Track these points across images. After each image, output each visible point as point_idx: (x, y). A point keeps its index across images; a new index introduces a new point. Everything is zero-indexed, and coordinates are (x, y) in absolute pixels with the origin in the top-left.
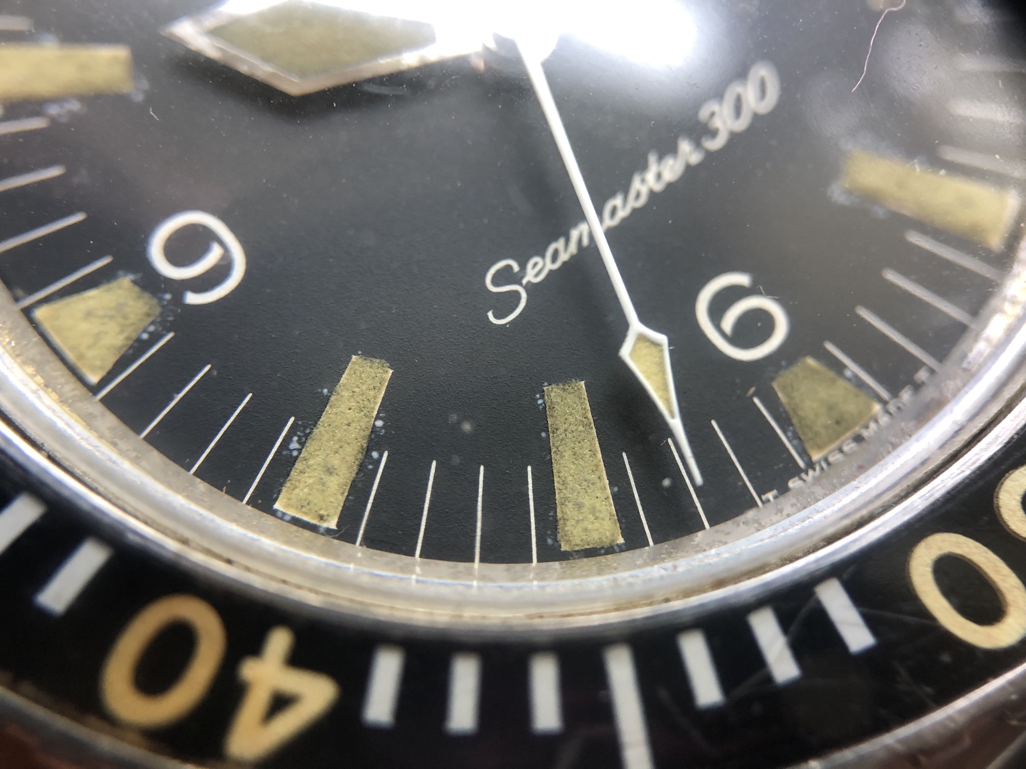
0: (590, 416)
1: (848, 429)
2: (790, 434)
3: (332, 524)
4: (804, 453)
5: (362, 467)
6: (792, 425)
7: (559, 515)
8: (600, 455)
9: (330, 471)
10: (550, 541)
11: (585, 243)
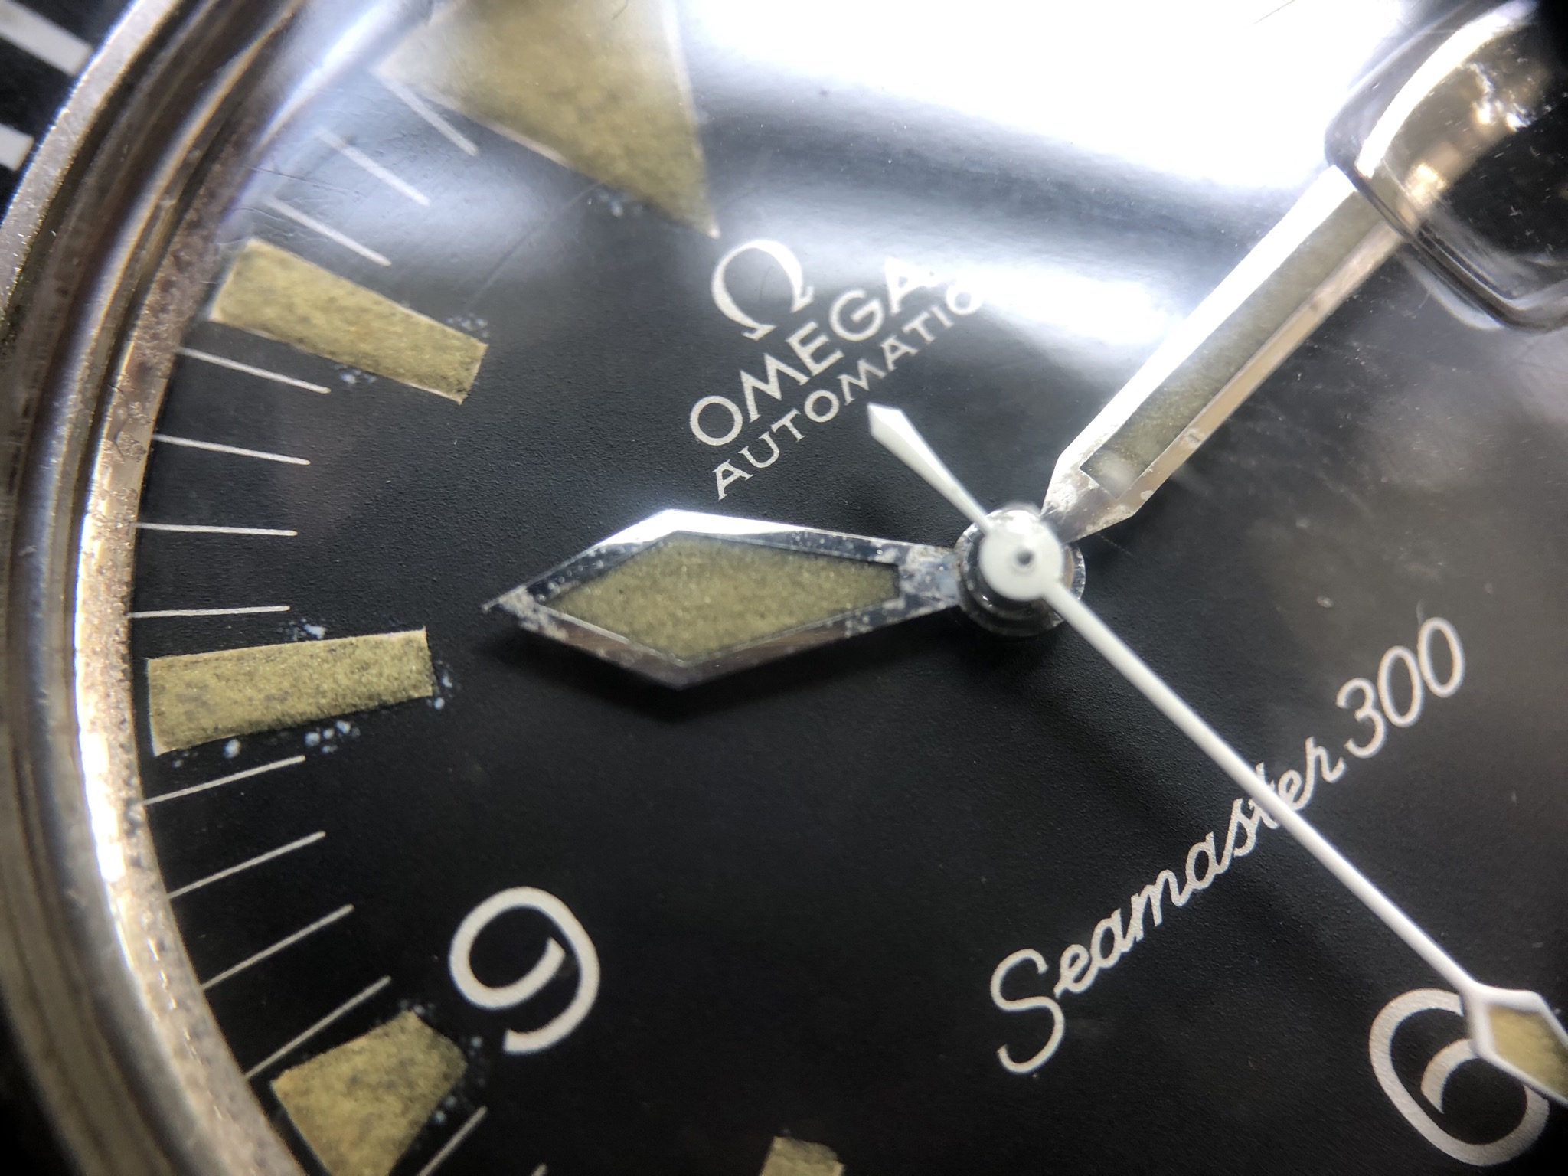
11: (1158, 919)
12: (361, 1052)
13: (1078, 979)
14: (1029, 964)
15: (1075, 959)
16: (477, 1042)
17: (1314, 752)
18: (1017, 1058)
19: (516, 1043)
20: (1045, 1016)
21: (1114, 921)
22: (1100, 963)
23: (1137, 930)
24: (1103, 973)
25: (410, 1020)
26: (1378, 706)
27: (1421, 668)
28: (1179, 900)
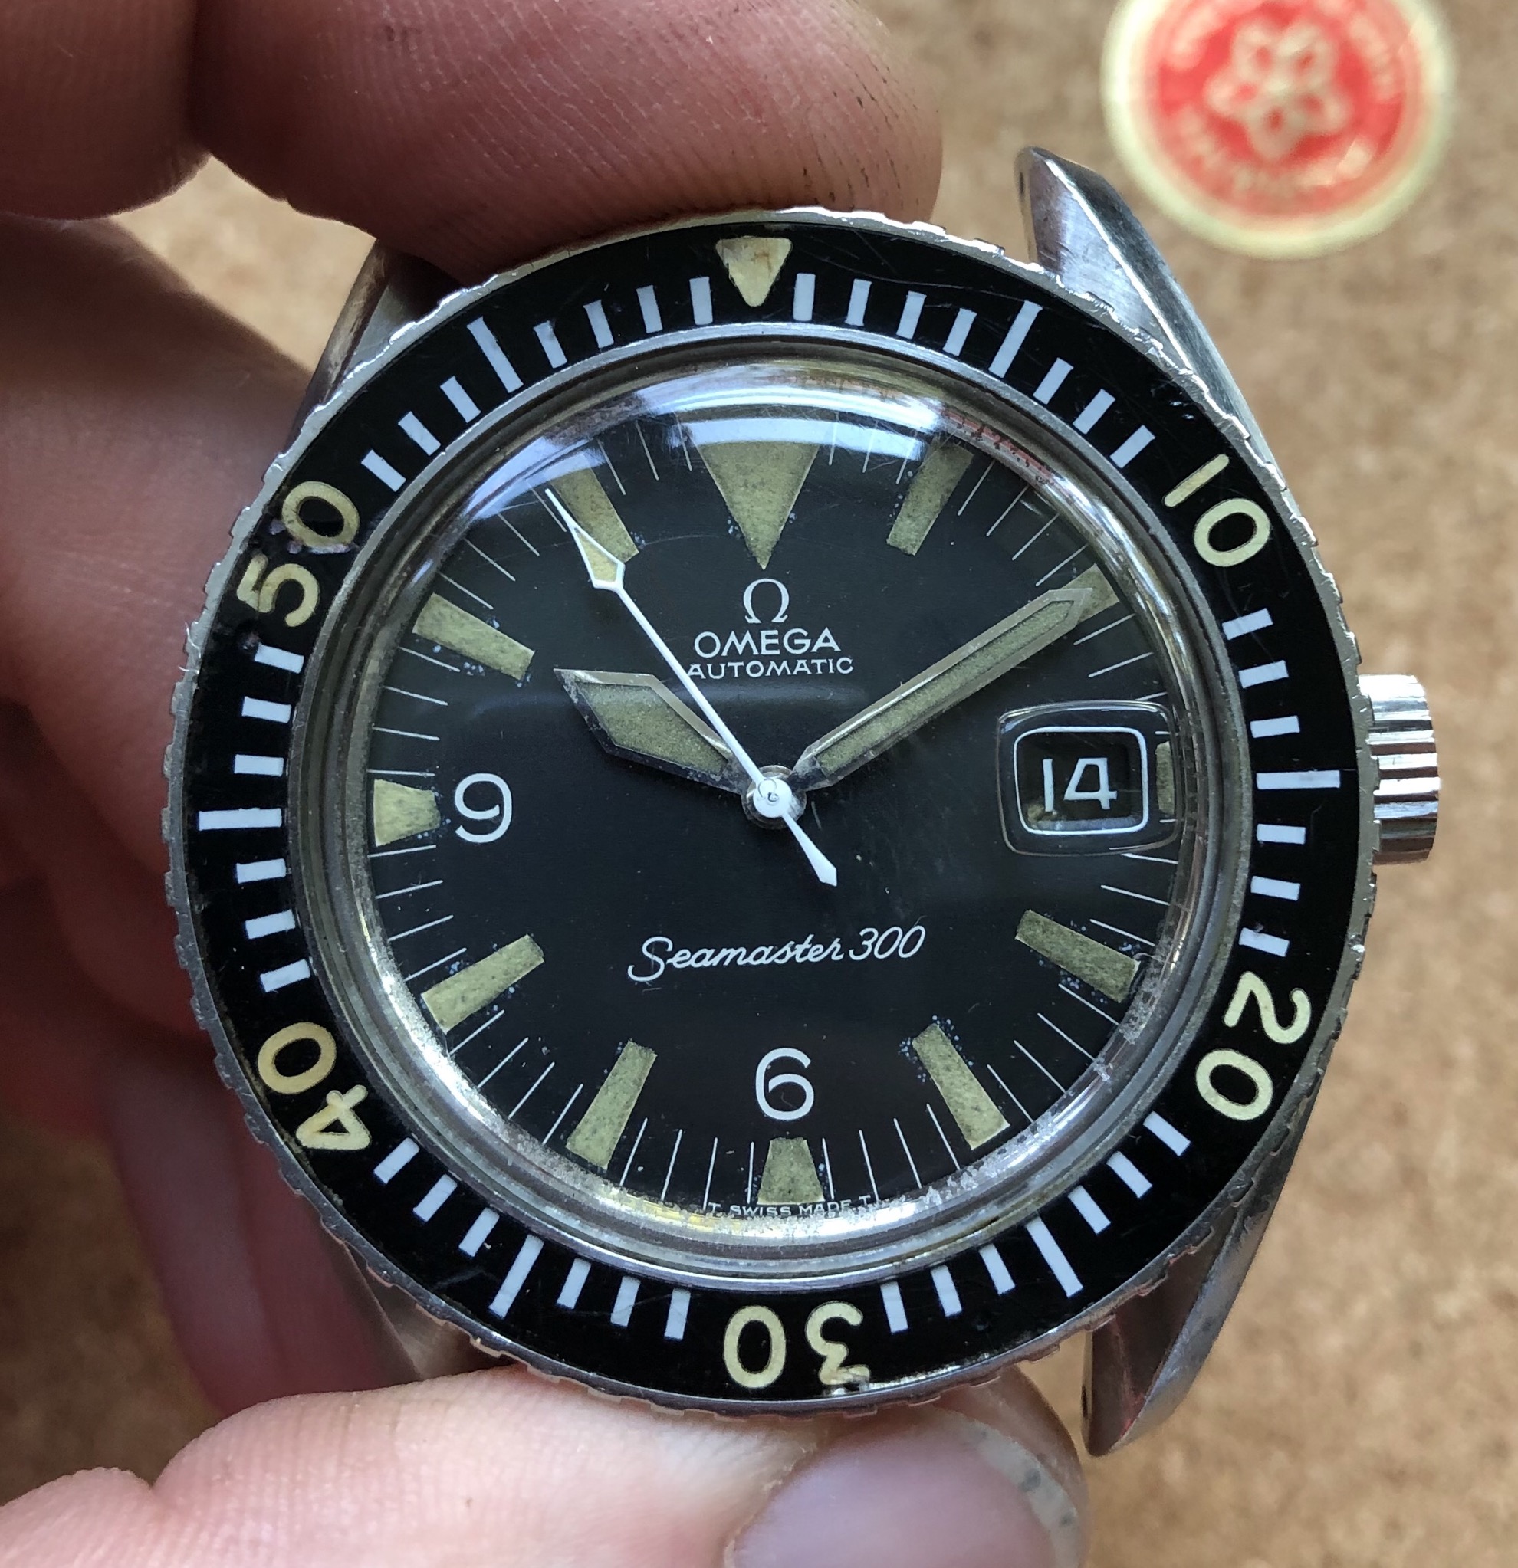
0: (644, 1081)
1: (793, 1200)
2: (756, 1179)
3: (446, 1030)
4: (755, 1195)
5: (483, 1010)
6: (761, 1174)
7: (579, 1127)
8: (630, 1110)
9: (463, 999)
10: (562, 1137)
11: (727, 963)
12: (408, 793)
13: (679, 963)
14: (666, 945)
15: (684, 955)
16: (448, 821)
17: (836, 944)
18: (634, 973)
19: (461, 832)
20: (657, 966)
21: (710, 953)
22: (692, 963)
23: (715, 961)
24: (690, 967)
25: (431, 795)
26: (874, 945)
27: (902, 941)
28: (740, 962)
